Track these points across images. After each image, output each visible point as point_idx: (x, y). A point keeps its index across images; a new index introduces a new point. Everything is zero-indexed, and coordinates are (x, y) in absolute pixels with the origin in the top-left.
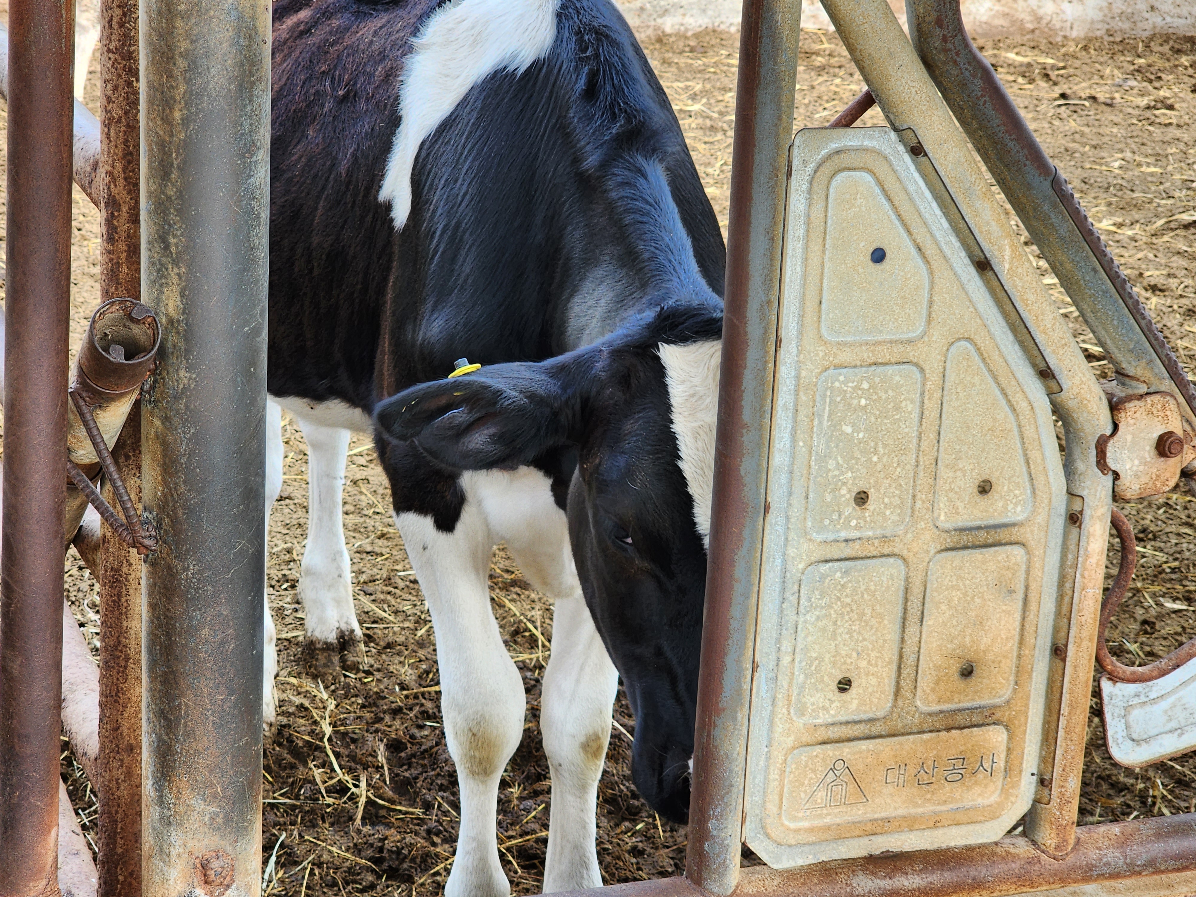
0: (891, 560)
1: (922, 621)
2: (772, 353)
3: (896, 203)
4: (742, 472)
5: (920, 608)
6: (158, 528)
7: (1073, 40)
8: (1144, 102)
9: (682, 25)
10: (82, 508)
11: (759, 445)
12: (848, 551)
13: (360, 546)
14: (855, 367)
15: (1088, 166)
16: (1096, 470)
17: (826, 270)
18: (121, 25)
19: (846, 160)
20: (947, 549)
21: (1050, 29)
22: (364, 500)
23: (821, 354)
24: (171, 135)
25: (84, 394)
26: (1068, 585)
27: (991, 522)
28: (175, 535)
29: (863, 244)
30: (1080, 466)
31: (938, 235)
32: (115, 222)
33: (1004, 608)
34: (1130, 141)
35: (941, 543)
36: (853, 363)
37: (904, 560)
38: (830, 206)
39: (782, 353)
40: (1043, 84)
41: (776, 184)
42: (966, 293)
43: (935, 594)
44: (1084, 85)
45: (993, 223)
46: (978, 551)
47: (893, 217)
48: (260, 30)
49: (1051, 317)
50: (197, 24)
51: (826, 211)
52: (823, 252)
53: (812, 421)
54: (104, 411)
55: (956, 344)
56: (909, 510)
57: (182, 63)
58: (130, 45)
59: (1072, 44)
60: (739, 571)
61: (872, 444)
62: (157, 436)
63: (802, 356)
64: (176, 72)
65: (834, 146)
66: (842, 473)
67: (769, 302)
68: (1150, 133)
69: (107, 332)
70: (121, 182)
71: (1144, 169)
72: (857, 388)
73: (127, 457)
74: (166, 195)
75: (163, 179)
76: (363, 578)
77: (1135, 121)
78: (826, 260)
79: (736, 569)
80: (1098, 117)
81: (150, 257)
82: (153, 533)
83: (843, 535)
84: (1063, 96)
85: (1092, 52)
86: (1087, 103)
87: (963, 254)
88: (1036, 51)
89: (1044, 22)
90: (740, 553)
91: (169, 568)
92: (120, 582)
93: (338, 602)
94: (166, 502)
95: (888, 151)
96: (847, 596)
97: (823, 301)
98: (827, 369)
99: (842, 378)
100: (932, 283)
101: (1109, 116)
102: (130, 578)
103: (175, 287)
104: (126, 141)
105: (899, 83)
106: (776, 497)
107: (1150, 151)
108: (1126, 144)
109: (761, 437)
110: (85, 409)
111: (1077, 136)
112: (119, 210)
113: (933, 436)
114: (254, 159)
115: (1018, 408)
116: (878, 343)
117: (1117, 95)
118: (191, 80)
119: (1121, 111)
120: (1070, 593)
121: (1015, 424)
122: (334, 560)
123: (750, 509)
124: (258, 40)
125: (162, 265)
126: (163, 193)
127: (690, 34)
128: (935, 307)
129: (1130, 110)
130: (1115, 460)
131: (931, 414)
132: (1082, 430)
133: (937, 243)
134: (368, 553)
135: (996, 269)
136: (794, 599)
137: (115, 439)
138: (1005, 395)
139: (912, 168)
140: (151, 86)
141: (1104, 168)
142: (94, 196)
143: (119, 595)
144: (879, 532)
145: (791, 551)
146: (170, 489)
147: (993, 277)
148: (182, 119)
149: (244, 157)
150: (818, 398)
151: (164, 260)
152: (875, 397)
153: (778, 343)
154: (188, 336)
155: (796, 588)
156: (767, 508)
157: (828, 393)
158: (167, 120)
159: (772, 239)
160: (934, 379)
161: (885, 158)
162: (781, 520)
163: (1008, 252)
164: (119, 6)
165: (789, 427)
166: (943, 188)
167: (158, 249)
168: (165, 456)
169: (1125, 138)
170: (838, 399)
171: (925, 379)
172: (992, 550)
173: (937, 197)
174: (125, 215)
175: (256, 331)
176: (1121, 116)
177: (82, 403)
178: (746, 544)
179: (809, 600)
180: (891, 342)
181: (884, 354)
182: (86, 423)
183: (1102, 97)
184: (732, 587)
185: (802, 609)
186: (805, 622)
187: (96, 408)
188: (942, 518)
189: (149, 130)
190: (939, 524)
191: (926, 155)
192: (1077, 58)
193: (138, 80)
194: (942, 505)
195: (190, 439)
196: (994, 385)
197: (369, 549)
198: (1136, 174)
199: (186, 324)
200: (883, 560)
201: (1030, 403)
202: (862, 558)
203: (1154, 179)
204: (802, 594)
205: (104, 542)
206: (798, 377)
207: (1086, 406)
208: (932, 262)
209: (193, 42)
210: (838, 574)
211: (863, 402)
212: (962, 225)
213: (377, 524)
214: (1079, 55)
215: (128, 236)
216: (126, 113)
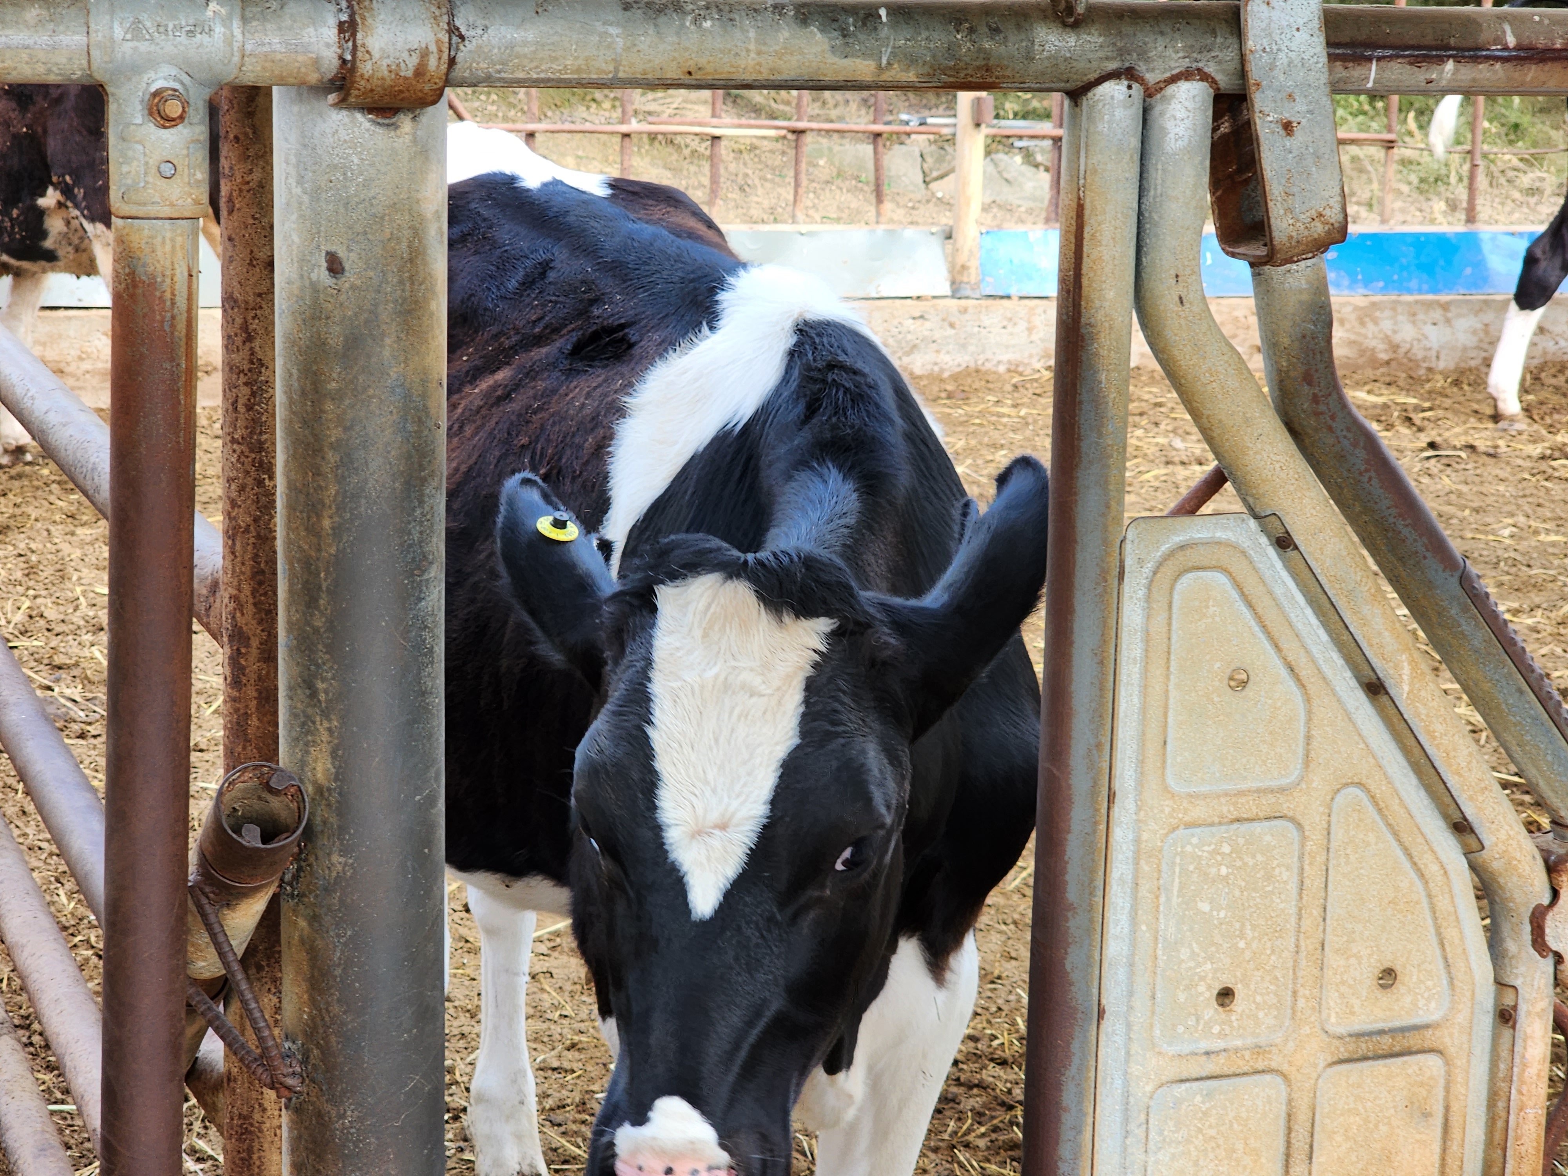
0: (1268, 1077)
1: (1311, 1158)
2: (1104, 811)
3: (1260, 610)
4: (1068, 967)
5: (1308, 1141)
6: (305, 1061)
7: (1441, 373)
8: (1536, 450)
9: (936, 364)
10: (200, 1036)
11: (1089, 931)
12: (1211, 1067)
13: (544, 1061)
14: (1212, 824)
15: (1469, 535)
16: (1532, 951)
17: (1171, 701)
18: (249, 408)
19: (1194, 557)
20: (1341, 1062)
21: (1411, 360)
22: (546, 1001)
23: (1167, 810)
24: (319, 550)
25: (207, 889)
26: (1501, 1104)
27: (1397, 1024)
28: (327, 1071)
29: (1218, 665)
30: (1511, 946)
31: (1314, 650)
32: (243, 662)
33: (1418, 1137)
34: (1521, 501)
35: (1332, 1053)
36: (1209, 821)
37: (1285, 1076)
38: (1174, 616)
39: (1116, 810)
40: (1404, 430)
41: (1105, 591)
42: (1354, 725)
43: (1327, 1121)
44: (1457, 430)
45: (1387, 634)
46: (1381, 1062)
47: (1257, 629)
48: (433, 411)
49: (1466, 752)
50: (352, 407)
51: (1170, 624)
52: (1167, 677)
53: (1157, 897)
54: (233, 910)
55: (1343, 792)
56: (1289, 1011)
57: (332, 457)
58: (261, 433)
59: (1439, 377)
60: (1068, 1097)
61: (1237, 925)
62: (302, 941)
63: (1142, 814)
64: (326, 469)
65: (1178, 539)
66: (1199, 965)
67: (1099, 746)
68: (1548, 490)
69: (236, 806)
70: (250, 609)
71: (1542, 537)
72: (1216, 852)
73: (259, 968)
74: (313, 627)
75: (308, 606)
76: (549, 1103)
77: (1527, 476)
78: (1171, 687)
79: (1064, 1094)
80: (1478, 471)
81: (292, 708)
82: (298, 1069)
83: (1204, 1045)
84: (1432, 445)
85: (1466, 387)
86: (1463, 455)
87: (1348, 674)
88: (1393, 389)
89: (1402, 351)
90: (1067, 1073)
91: (319, 1115)
92: (251, 1133)
93: (519, 1137)
94: (315, 1028)
95: (1246, 544)
96: (1210, 1126)
97: (1169, 741)
98: (1174, 829)
99: (1195, 840)
100: (1309, 713)
101: (1493, 470)
102: (265, 1127)
103: (324, 746)
104: (255, 557)
105: (1258, 457)
106: (1113, 998)
107: (1549, 515)
108: (1519, 506)
109: (1092, 921)
110: (208, 909)
111: (1453, 497)
112: (248, 646)
113: (1316, 912)
114: (426, 577)
115: (1426, 873)
116: (1241, 793)
117: (1501, 443)
118: (343, 477)
119: (1508, 463)
120: (1503, 1114)
121: (1423, 893)
122: (514, 1081)
123: (1080, 1015)
124: (430, 424)
125: (308, 717)
126: (309, 625)
127: (946, 375)
128: (1315, 744)
129: (1519, 462)
130: (1557, 938)
131: (1314, 882)
132: (1512, 900)
133: (1313, 661)
134: (554, 1069)
135: (1392, 692)
136: (1140, 1132)
137: (245, 946)
138: (1410, 856)
139: (1279, 565)
140: (291, 485)
141: (1491, 537)
142: (213, 626)
143: (250, 1151)
144: (1250, 1041)
145: (1135, 1069)
146: (320, 1011)
147: (1389, 703)
148: (333, 528)
149: (413, 575)
150: (1164, 867)
151: (310, 711)
152: (1239, 863)
153: (1111, 798)
154: (343, 809)
155: (1143, 1117)
156: (1101, 1014)
157: (1178, 860)
158: (313, 531)
159: (1101, 663)
160: (1316, 837)
161: (1244, 553)
162: (1120, 1028)
163: (1406, 670)
164: (246, 384)
165: (1128, 906)
166: (1319, 590)
167: (302, 697)
168: (313, 967)
169: (1515, 497)
170: (1191, 868)
171: (1304, 838)
172: (1399, 1060)
173: (1312, 602)
174: (254, 651)
175: (431, 801)
176: (1509, 469)
177: (204, 901)
178: (1076, 1061)
179: (1161, 1133)
180: (1258, 791)
181: (1249, 806)
182: (209, 927)
183: (1482, 445)
184: (1059, 1119)
185: (1151, 1146)
186: (1157, 1162)
187: (222, 906)
188: (1333, 1020)
189: (289, 543)
190: (1328, 1028)
191: (1296, 548)
192: (1447, 396)
193: (272, 477)
194: (1332, 1004)
195: (345, 944)
196: (1394, 844)
197: (555, 1064)
198: (1533, 544)
199: (340, 794)
200: (1257, 1077)
201: (1442, 867)
202: (1228, 1076)
203: (1556, 551)
204: (1151, 1126)
205: (229, 1080)
206: (1137, 841)
207: (1515, 868)
208: (1309, 686)
209: (346, 429)
210: (1198, 1098)
211: (1224, 871)
212: (1346, 637)
213: (565, 1031)
214: (1448, 391)
215: (260, 678)
216: (256, 520)
